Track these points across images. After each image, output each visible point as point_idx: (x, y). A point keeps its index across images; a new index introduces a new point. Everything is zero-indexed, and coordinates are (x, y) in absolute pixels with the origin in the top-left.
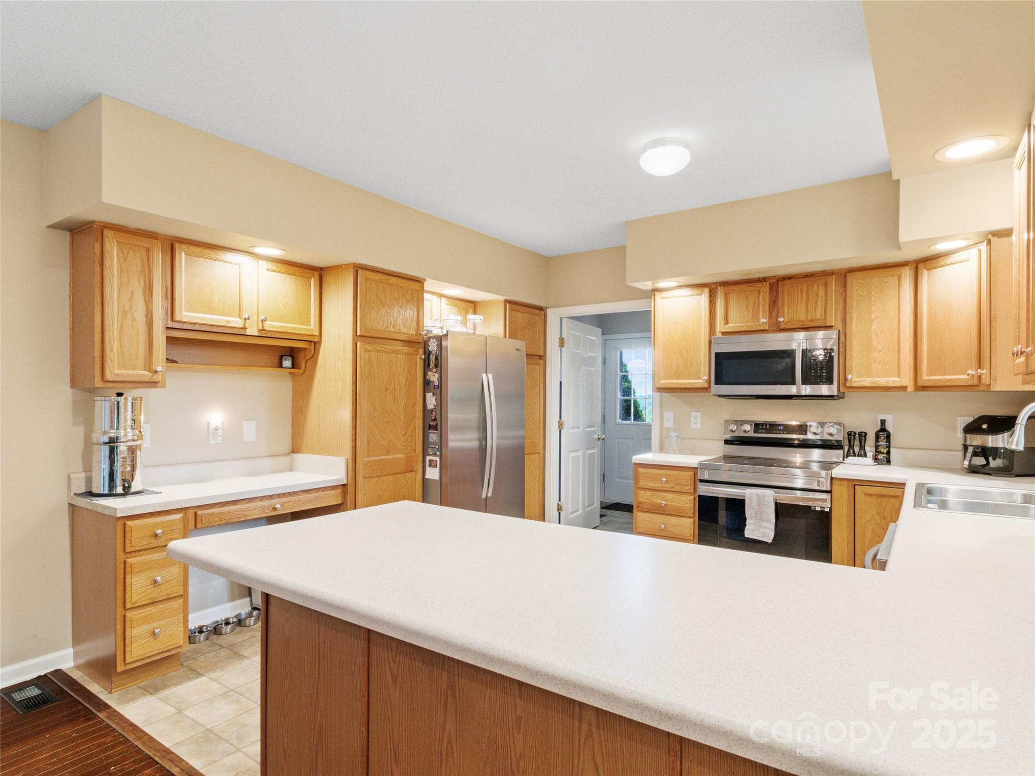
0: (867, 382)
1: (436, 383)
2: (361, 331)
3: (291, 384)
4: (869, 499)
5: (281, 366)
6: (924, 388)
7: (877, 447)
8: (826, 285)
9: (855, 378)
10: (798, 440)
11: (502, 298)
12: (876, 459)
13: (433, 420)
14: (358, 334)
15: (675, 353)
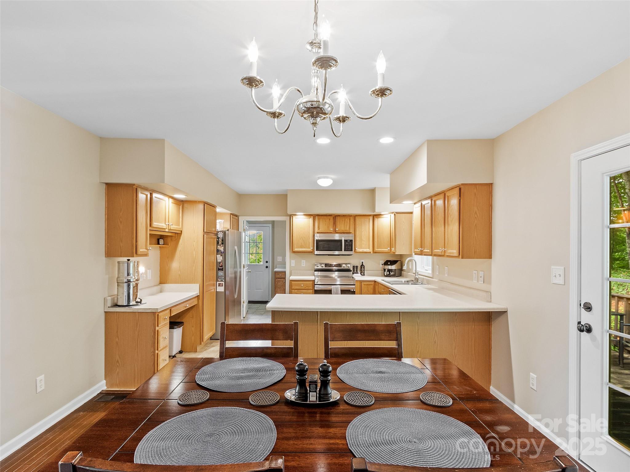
0: (361, 250)
1: (222, 251)
2: (206, 230)
3: (159, 252)
4: (365, 286)
5: (158, 244)
6: (376, 252)
7: (361, 270)
8: (350, 219)
9: (358, 250)
10: (335, 269)
11: (230, 212)
12: (361, 274)
13: (220, 267)
14: (205, 231)
15: (301, 239)
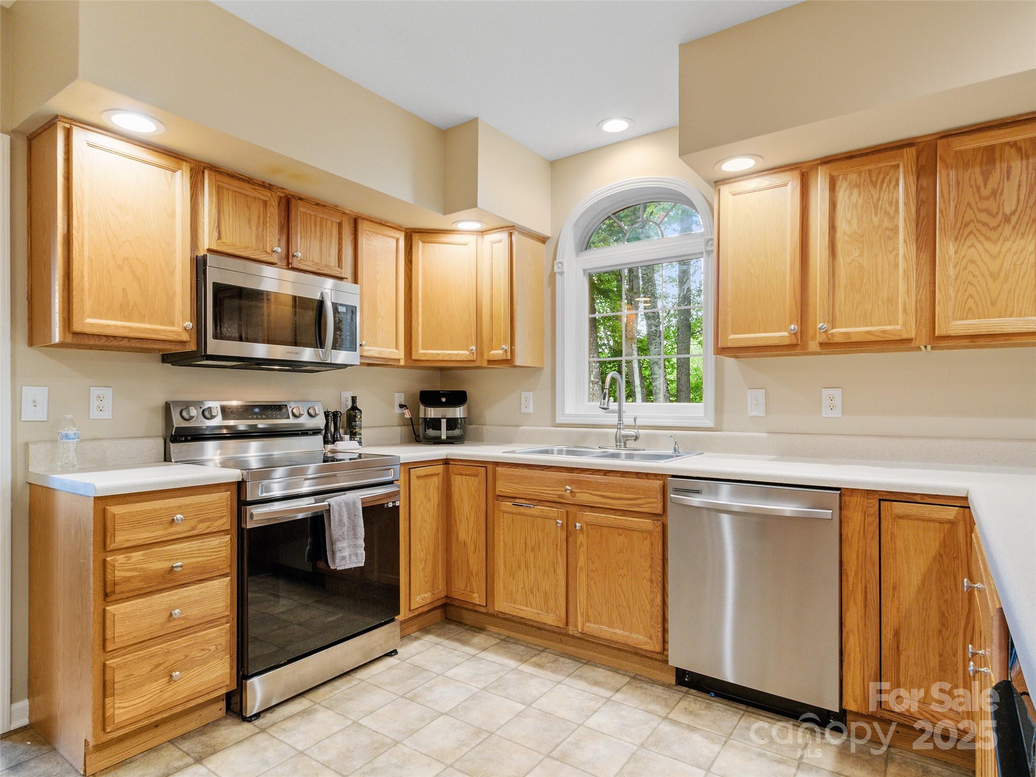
0: (374, 351)
4: (419, 482)
6: (417, 362)
7: (352, 427)
8: (339, 224)
9: (366, 346)
15: (120, 268)
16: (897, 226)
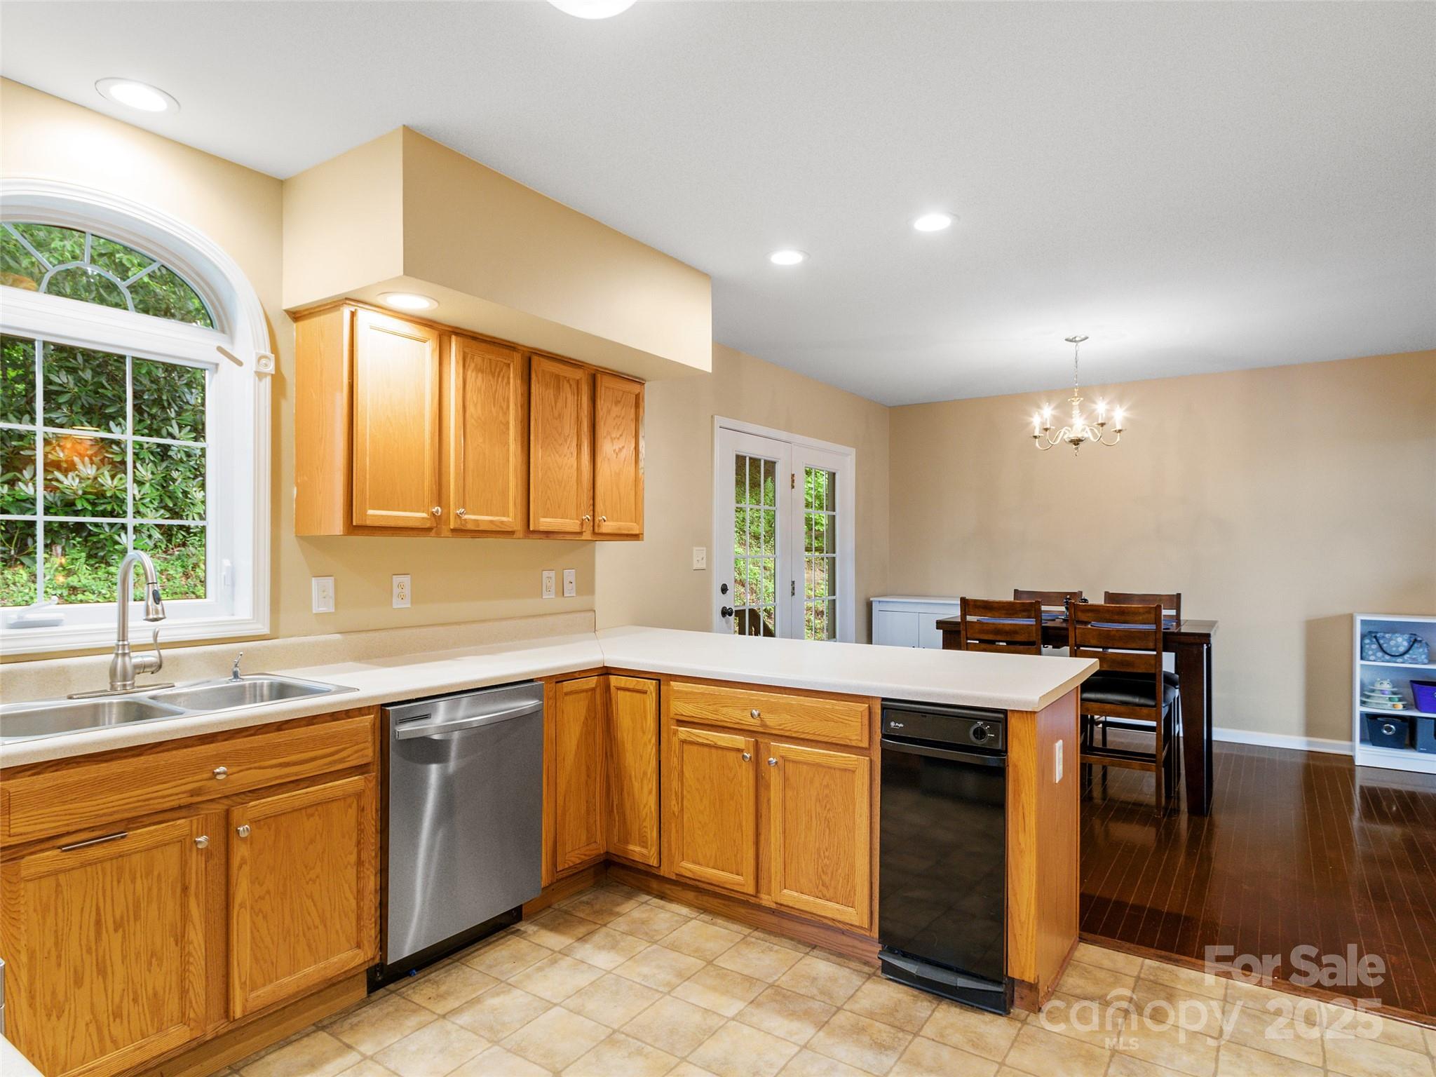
16: (508, 423)
